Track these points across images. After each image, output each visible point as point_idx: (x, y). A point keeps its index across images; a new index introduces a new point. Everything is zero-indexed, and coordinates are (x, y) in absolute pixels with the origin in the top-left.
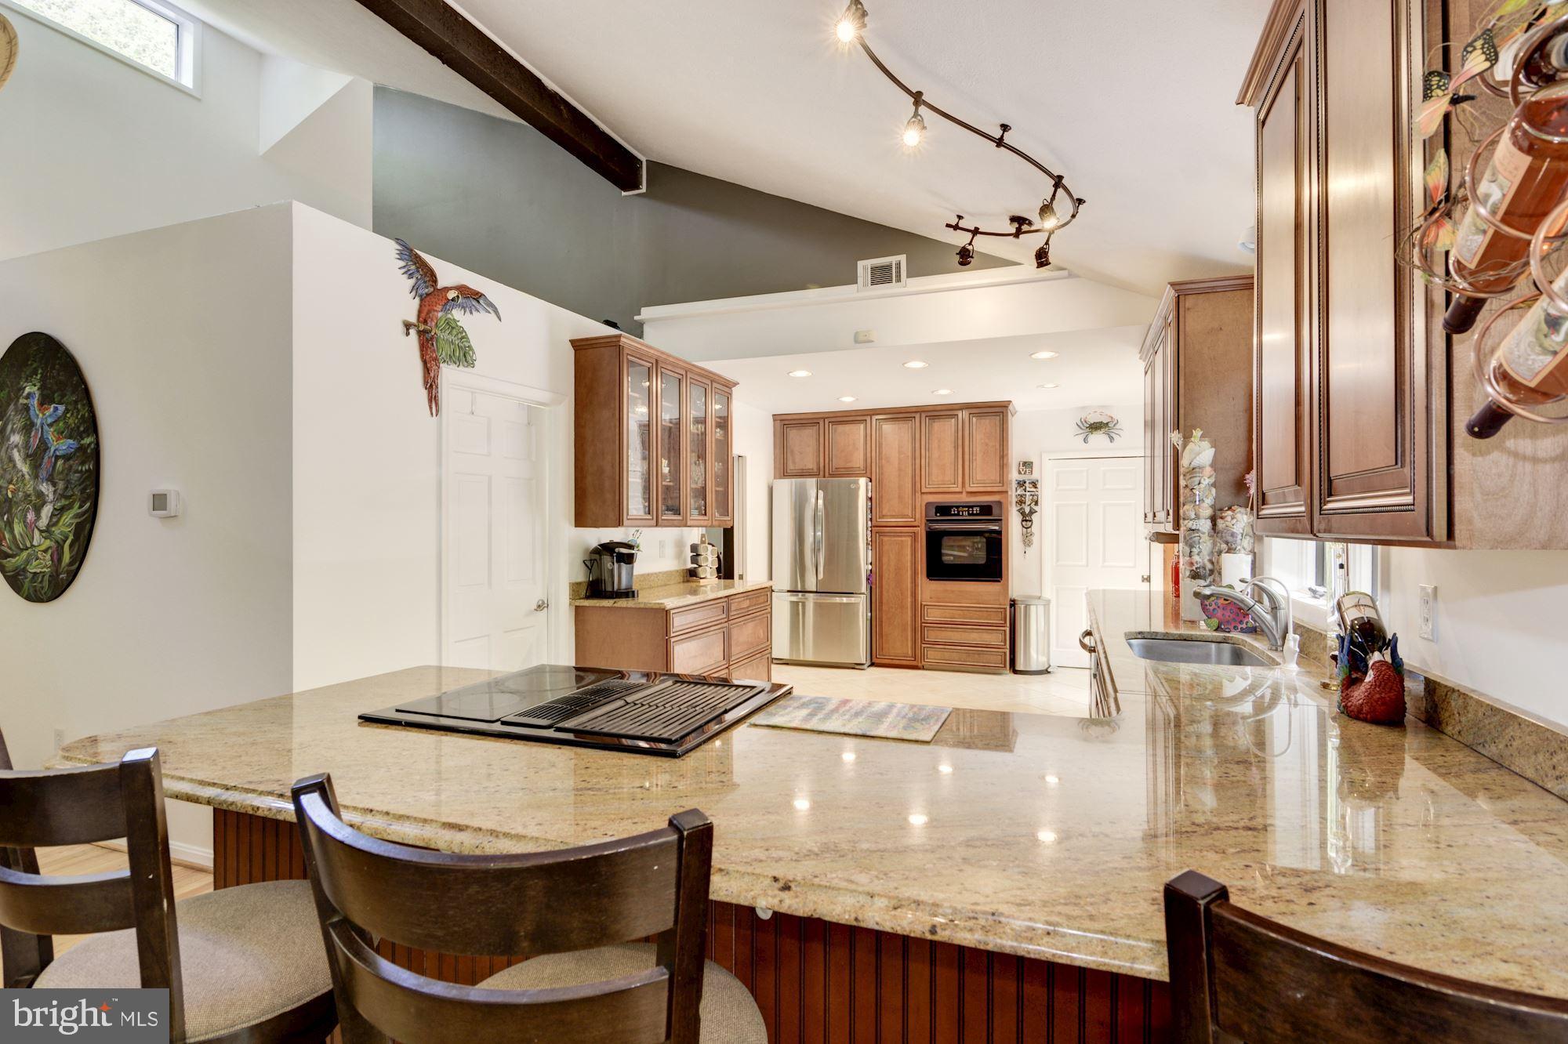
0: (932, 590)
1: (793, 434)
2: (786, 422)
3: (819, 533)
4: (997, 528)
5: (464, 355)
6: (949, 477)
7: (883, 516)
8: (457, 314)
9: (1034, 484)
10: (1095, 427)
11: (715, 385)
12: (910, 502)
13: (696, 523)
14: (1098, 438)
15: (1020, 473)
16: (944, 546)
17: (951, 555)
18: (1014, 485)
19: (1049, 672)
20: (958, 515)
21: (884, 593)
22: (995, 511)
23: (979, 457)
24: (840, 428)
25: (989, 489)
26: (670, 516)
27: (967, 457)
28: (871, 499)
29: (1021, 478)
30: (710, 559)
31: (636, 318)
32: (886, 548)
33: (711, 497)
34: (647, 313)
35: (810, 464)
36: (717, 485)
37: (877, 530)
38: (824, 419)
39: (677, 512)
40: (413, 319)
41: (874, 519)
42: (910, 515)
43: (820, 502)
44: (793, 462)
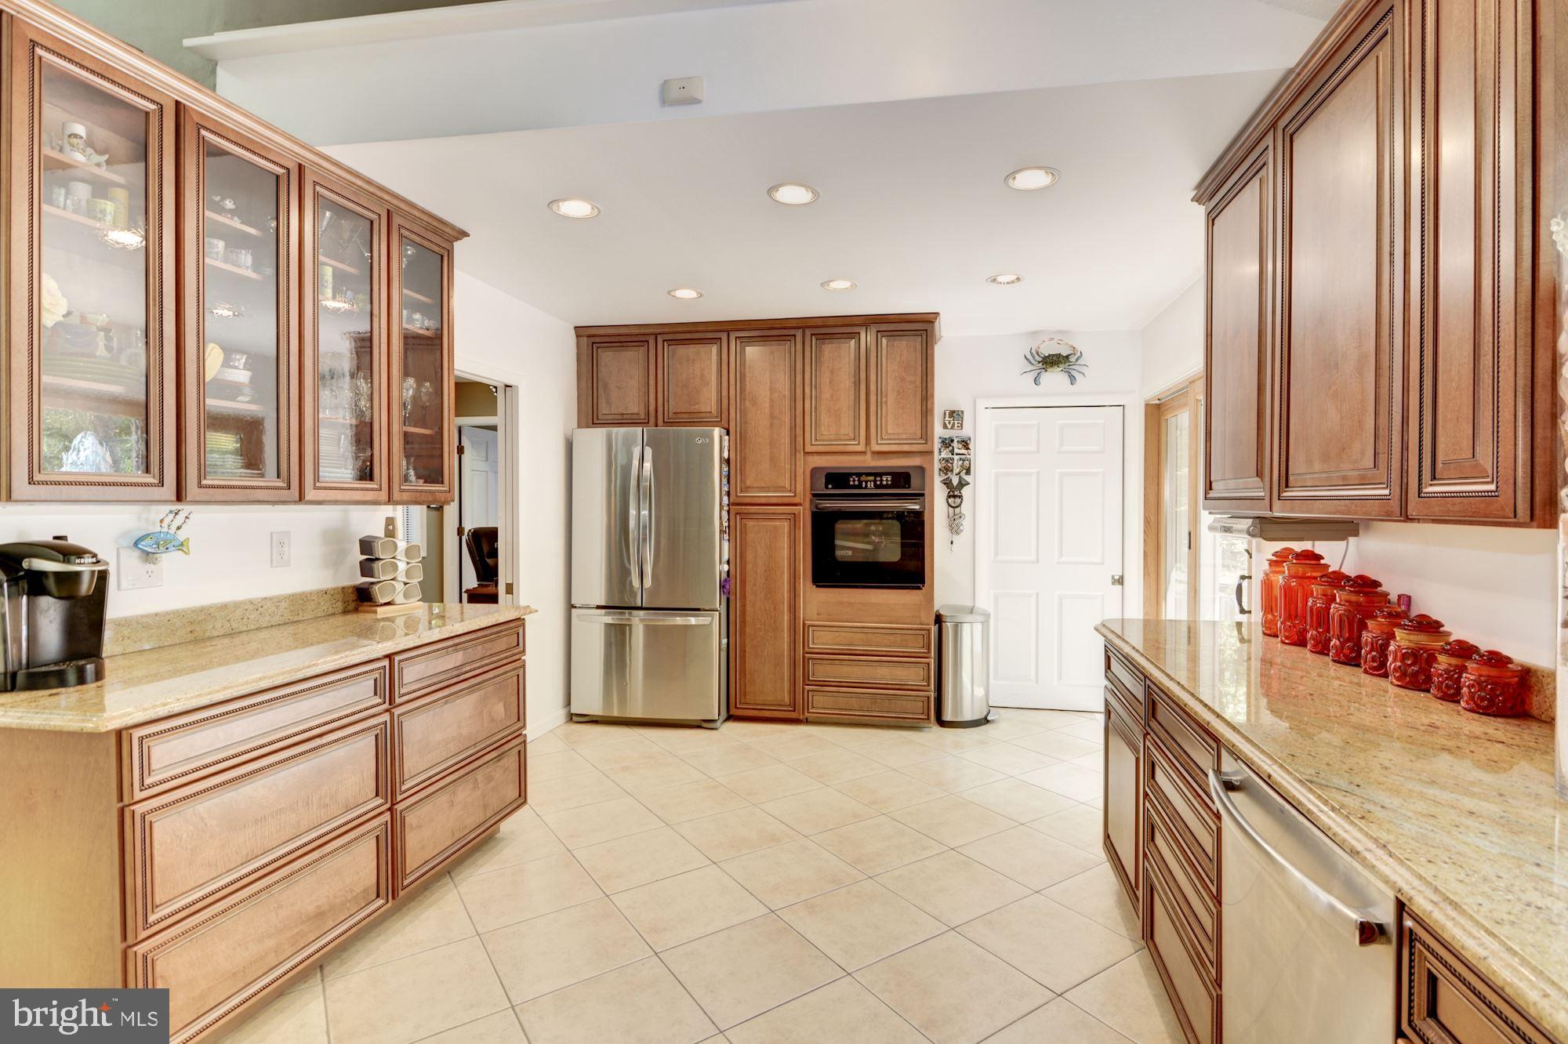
0: (818, 602)
1: (607, 357)
2: (598, 340)
3: (645, 513)
4: (917, 507)
6: (846, 429)
7: (746, 489)
9: (965, 444)
10: (1051, 361)
12: (788, 466)
14: (1054, 378)
15: (945, 427)
16: (838, 535)
17: (849, 548)
18: (937, 445)
19: (988, 721)
20: (859, 486)
21: (749, 608)
22: (915, 481)
23: (891, 398)
24: (682, 350)
25: (906, 448)
27: (873, 398)
28: (728, 461)
29: (947, 434)
32: (750, 536)
35: (634, 407)
36: (411, 422)
37: (739, 509)
38: (656, 335)
41: (733, 493)
42: (787, 486)
43: (648, 465)
44: (609, 403)
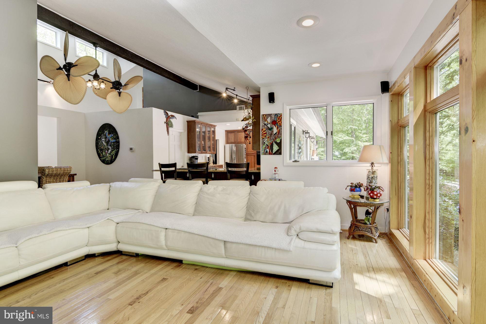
1: (229, 134)
2: (228, 132)
5: (172, 126)
7: (248, 152)
8: (171, 120)
11: (212, 127)
13: (209, 153)
24: (239, 133)
26: (204, 151)
28: (245, 148)
30: (211, 160)
31: (197, 115)
32: (249, 158)
33: (211, 148)
34: (199, 114)
35: (233, 141)
36: (213, 146)
37: (247, 155)
38: (236, 131)
39: (205, 151)
40: (165, 121)
41: (246, 152)
43: (235, 149)
44: (230, 140)
